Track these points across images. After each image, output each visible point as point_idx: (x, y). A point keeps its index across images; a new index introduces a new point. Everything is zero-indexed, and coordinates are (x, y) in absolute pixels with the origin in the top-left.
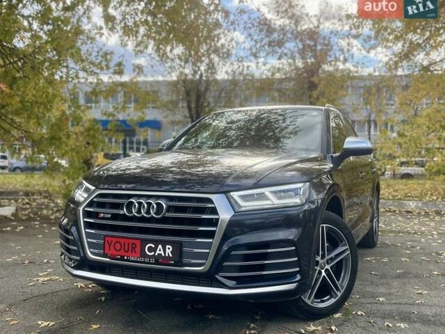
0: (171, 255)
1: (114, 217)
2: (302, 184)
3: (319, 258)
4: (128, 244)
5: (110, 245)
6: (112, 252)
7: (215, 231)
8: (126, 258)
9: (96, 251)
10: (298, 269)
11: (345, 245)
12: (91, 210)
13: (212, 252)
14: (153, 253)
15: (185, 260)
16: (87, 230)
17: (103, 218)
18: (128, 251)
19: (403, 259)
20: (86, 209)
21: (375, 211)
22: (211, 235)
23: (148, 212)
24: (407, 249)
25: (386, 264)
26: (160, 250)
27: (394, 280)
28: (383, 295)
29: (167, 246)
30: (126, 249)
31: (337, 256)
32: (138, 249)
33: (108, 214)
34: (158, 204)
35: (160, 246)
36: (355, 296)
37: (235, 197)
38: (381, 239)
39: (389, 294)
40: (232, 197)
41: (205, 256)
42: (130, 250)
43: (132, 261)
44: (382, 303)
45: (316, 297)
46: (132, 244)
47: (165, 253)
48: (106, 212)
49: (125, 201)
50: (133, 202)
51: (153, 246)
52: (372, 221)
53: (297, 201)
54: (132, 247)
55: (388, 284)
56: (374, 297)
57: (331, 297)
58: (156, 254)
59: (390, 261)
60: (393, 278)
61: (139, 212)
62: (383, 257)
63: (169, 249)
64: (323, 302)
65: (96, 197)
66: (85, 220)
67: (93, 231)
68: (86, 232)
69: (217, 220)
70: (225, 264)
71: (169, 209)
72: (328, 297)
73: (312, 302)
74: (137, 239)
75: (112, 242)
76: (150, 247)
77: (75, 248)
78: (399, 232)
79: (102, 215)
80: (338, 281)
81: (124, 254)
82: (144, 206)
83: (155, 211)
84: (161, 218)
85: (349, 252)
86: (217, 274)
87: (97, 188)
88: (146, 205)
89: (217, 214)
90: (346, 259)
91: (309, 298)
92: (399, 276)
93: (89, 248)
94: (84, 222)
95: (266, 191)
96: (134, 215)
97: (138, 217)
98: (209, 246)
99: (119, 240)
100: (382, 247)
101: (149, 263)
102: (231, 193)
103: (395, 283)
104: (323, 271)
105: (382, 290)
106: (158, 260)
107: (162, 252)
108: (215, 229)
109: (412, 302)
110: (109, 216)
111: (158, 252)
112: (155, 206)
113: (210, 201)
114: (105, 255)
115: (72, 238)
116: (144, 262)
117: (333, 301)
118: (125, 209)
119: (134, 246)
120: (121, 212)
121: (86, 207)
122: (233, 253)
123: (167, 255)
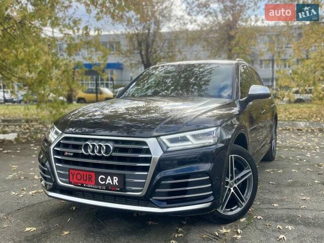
0: (117, 184)
1: (76, 155)
2: (214, 128)
3: (228, 180)
4: (86, 175)
5: (73, 176)
6: (75, 180)
7: (149, 166)
8: (85, 185)
9: (64, 180)
10: (211, 192)
11: (248, 169)
12: (59, 149)
13: (148, 181)
14: (104, 182)
15: (128, 188)
16: (57, 164)
17: (68, 156)
18: (86, 181)
19: (293, 170)
20: (55, 149)
21: (274, 135)
22: (146, 169)
23: (100, 152)
24: (297, 162)
25: (280, 175)
26: (109, 180)
27: (286, 188)
28: (277, 201)
29: (114, 178)
30: (85, 179)
31: (242, 177)
32: (93, 179)
33: (71, 153)
34: (106, 146)
35: (109, 177)
36: (257, 203)
37: (164, 140)
38: (278, 154)
39: (282, 200)
40: (162, 140)
41: (142, 185)
42: (88, 180)
43: (89, 188)
44: (276, 209)
45: (227, 207)
46: (89, 175)
47: (113, 182)
48: (69, 151)
49: (83, 143)
50: (88, 145)
51: (104, 177)
52: (271, 143)
53: (212, 141)
54: (89, 178)
55: (281, 192)
56: (270, 203)
57: (238, 206)
58: (107, 183)
59: (284, 172)
60: (285, 187)
61: (93, 151)
62: (279, 169)
63: (116, 179)
64: (232, 210)
65: (62, 139)
66: (55, 156)
67: (61, 165)
68: (56, 165)
69: (151, 158)
70: (157, 190)
71: (115, 149)
72: (236, 206)
73: (224, 212)
74: (93, 172)
75: (74, 173)
76: (102, 178)
77: (49, 177)
78: (291, 147)
79: (67, 153)
80: (243, 195)
81: (84, 182)
82: (96, 147)
83: (104, 151)
84: (109, 157)
85: (251, 174)
86: (152, 198)
87: (64, 132)
88: (98, 147)
89: (150, 153)
90: (249, 178)
91: (222, 209)
92: (289, 185)
93: (59, 177)
94: (54, 158)
95: (188, 135)
96: (90, 154)
97: (93, 156)
98: (145, 177)
99: (80, 172)
100: (279, 160)
101: (102, 189)
102: (161, 137)
103: (286, 191)
104: (232, 189)
105: (277, 197)
106: (108, 187)
107: (111, 182)
108: (148, 165)
109: (297, 207)
110: (72, 154)
111: (108, 182)
112: (104, 147)
113: (145, 143)
114: (70, 183)
115: (46, 169)
116: (98, 189)
117: (239, 209)
118: (83, 150)
119: (90, 177)
120: (80, 152)
121: (55, 146)
122: (163, 182)
123: (114, 184)
